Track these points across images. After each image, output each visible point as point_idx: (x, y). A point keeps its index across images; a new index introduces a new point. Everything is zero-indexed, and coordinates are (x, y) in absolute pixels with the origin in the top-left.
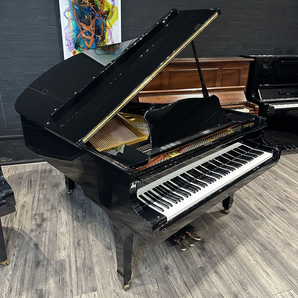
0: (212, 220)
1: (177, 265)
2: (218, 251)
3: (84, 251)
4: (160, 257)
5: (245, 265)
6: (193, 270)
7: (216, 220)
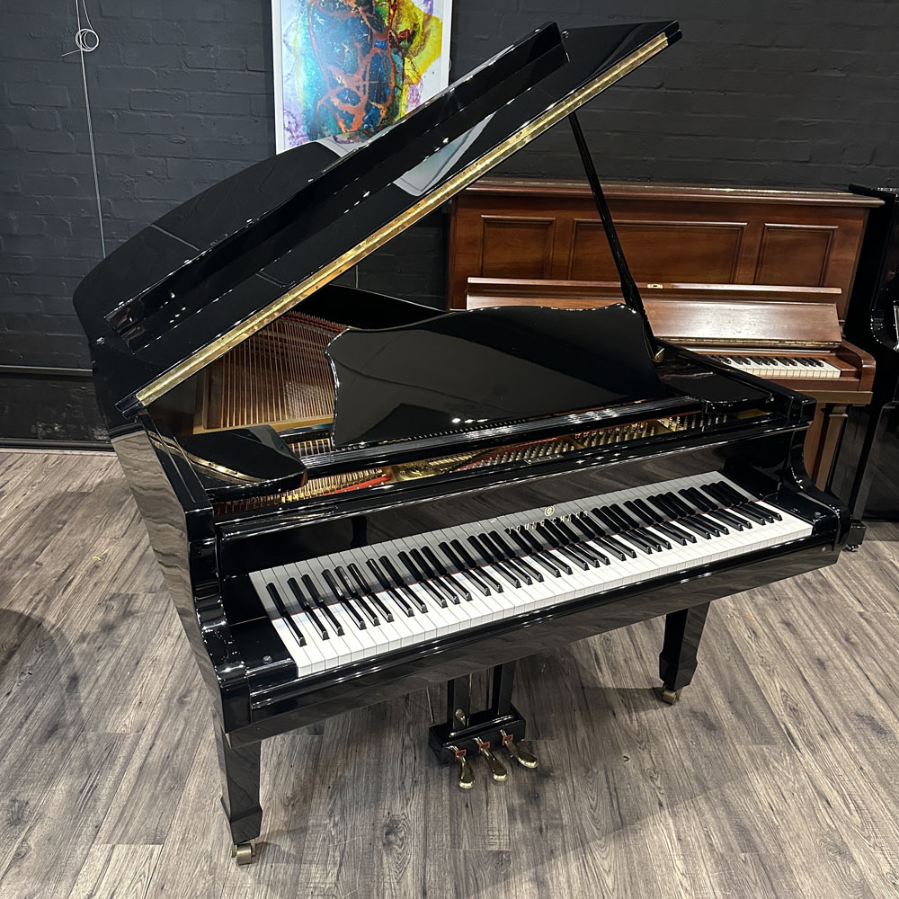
0: (611, 714)
1: (426, 828)
2: (580, 815)
3: (186, 725)
4: (389, 791)
5: (647, 882)
6: (467, 855)
7: (624, 717)
